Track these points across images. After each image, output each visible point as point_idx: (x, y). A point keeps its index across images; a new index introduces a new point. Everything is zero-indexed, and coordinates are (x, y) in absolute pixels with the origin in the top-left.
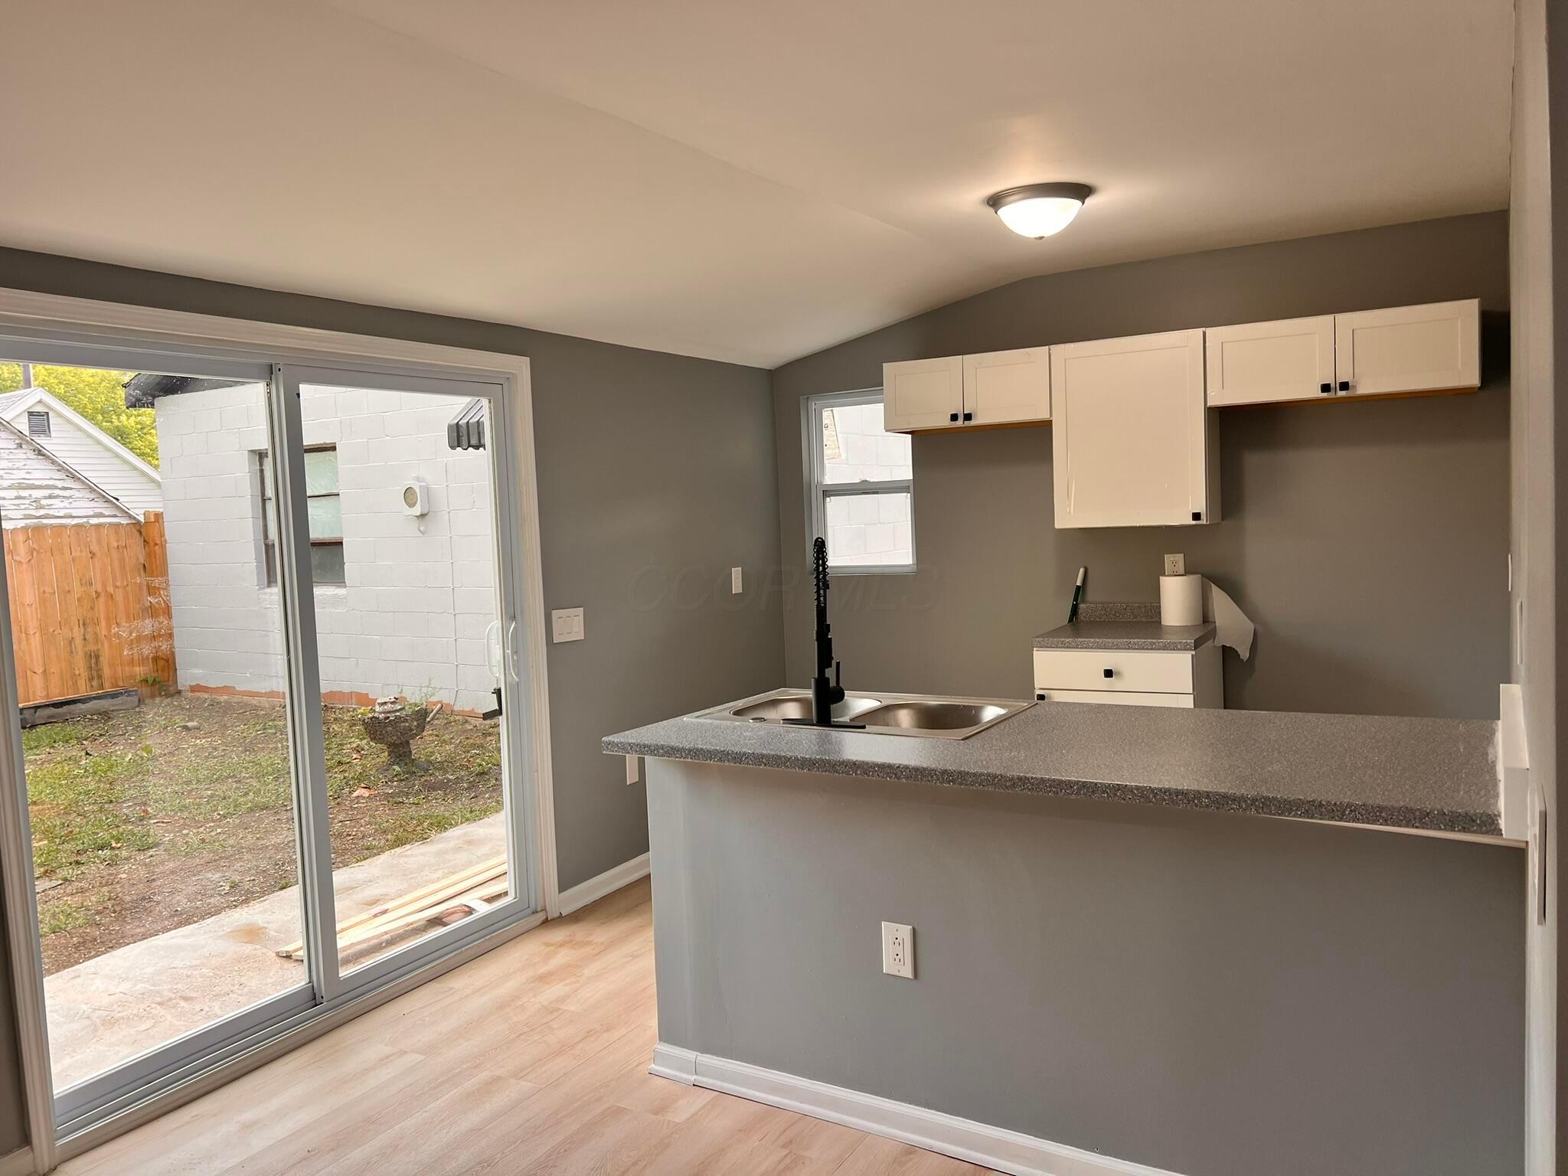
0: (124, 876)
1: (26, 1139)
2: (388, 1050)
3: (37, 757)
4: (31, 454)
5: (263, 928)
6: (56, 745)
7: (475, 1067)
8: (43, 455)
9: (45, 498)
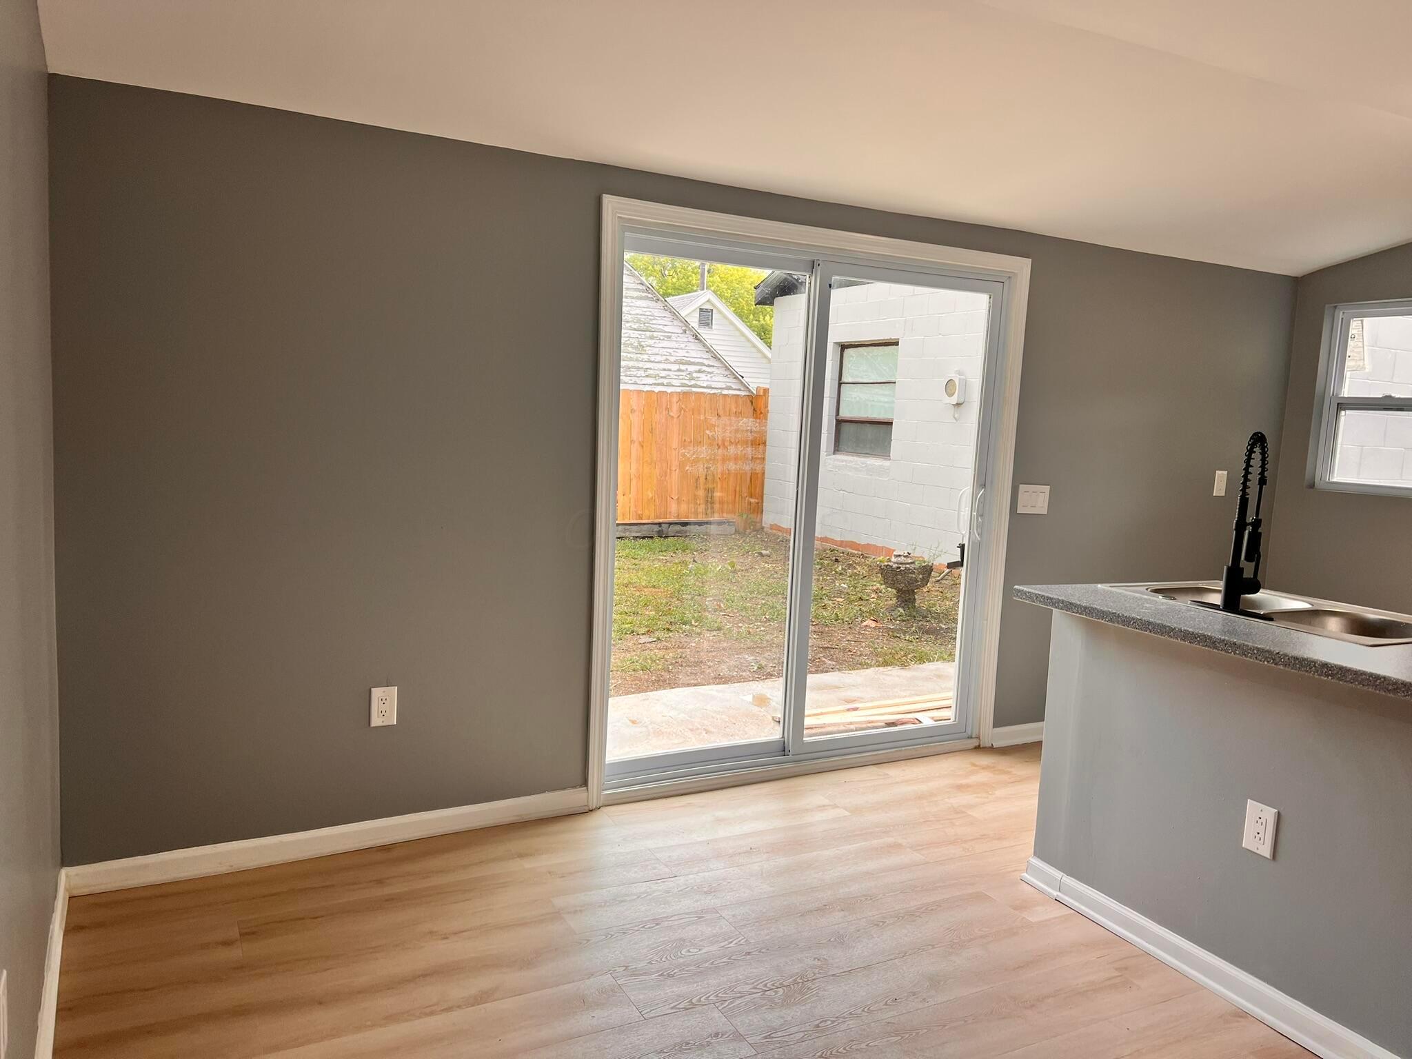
0: (694, 645)
1: (585, 783)
2: (826, 802)
3: (664, 558)
4: (691, 339)
5: (769, 699)
6: (677, 552)
7: (884, 832)
8: (699, 340)
9: (696, 372)
